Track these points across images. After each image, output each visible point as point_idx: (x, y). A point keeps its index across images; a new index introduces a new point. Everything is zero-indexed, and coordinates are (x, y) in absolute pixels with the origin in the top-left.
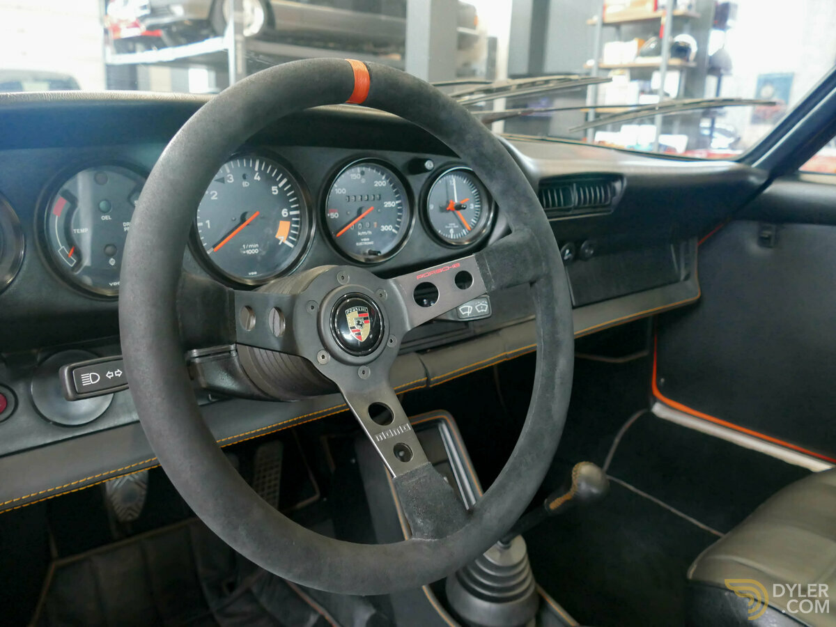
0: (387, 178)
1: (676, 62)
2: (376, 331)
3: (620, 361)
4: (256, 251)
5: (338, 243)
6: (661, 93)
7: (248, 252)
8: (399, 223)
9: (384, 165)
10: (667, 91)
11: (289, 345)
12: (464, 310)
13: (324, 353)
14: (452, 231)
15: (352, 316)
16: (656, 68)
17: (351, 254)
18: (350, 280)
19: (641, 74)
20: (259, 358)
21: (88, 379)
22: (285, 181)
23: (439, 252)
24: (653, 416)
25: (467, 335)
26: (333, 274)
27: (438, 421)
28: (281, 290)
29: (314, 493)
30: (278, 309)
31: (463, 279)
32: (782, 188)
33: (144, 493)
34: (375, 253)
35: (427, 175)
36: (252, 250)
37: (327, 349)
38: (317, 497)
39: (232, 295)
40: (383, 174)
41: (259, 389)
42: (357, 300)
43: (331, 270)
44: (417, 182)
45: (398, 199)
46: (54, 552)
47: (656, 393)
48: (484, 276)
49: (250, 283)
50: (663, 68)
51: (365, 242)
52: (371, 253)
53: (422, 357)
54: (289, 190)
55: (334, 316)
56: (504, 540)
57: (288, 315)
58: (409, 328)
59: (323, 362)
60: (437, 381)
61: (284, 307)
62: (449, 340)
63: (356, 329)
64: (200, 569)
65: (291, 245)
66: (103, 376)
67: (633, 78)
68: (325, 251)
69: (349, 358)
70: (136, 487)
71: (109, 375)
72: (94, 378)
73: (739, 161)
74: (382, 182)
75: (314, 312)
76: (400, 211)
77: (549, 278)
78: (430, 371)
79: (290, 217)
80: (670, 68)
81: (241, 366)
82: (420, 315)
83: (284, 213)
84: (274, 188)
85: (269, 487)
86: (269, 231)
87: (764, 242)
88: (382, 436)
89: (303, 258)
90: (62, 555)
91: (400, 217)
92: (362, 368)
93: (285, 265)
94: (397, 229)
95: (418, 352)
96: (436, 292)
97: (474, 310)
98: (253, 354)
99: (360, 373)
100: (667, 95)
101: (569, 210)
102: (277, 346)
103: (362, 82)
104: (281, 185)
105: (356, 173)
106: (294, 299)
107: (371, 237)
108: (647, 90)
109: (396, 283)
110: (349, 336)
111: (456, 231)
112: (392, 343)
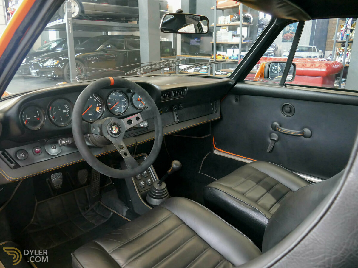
0: (122, 94)
1: (245, 23)
2: (119, 130)
3: (202, 137)
4: (92, 114)
5: (111, 111)
6: (240, 36)
7: (90, 115)
8: (126, 105)
9: (121, 92)
10: (243, 34)
11: (101, 134)
12: (141, 125)
13: (109, 135)
14: (139, 106)
15: (114, 127)
16: (238, 26)
17: (114, 113)
18: (113, 120)
19: (233, 28)
20: (94, 136)
21: (63, 142)
22: (97, 97)
23: (136, 111)
24: (214, 154)
25: (147, 132)
26: (109, 119)
27: (143, 156)
28: (99, 123)
29: (110, 182)
30: (99, 127)
31: (138, 119)
32: (238, 85)
33: (62, 181)
34: (120, 113)
35: (132, 93)
36: (91, 114)
37: (109, 134)
38: (111, 183)
39: (90, 125)
40: (121, 94)
41: (95, 144)
42: (115, 124)
43: (109, 118)
44: (129, 95)
45: (125, 99)
46: (36, 201)
47: (215, 147)
48: (142, 118)
49: (91, 122)
50: (241, 26)
51: (118, 110)
52: (119, 113)
53: (135, 138)
54: (98, 99)
55: (110, 128)
56: (160, 183)
57: (101, 127)
58: (126, 130)
59: (108, 137)
60: (139, 143)
61: (100, 126)
62: (142, 133)
63: (115, 130)
64: (78, 204)
65: (100, 112)
66: (66, 142)
67: (230, 30)
68: (108, 113)
69: (114, 136)
70: (60, 179)
71: (67, 141)
72: (64, 142)
73: (228, 78)
74: (121, 95)
75: (106, 127)
76: (126, 102)
77: (156, 117)
78: (137, 141)
79: (99, 106)
80: (243, 26)
81: (91, 140)
82: (129, 127)
83: (98, 105)
84: (95, 99)
85: (97, 180)
86: (94, 109)
87: (237, 100)
88: (121, 151)
89: (103, 115)
90: (38, 201)
91: (126, 103)
92: (117, 138)
93: (99, 117)
94: (125, 106)
95: (134, 136)
96: (132, 122)
97: (144, 125)
98: (93, 135)
99: (116, 139)
100: (243, 37)
101: (172, 97)
102: (98, 134)
103: (112, 81)
104: (96, 99)
105: (114, 94)
106: (102, 125)
107: (119, 109)
108: (236, 34)
109: (123, 120)
110: (114, 132)
111: (141, 106)
112: (123, 133)
